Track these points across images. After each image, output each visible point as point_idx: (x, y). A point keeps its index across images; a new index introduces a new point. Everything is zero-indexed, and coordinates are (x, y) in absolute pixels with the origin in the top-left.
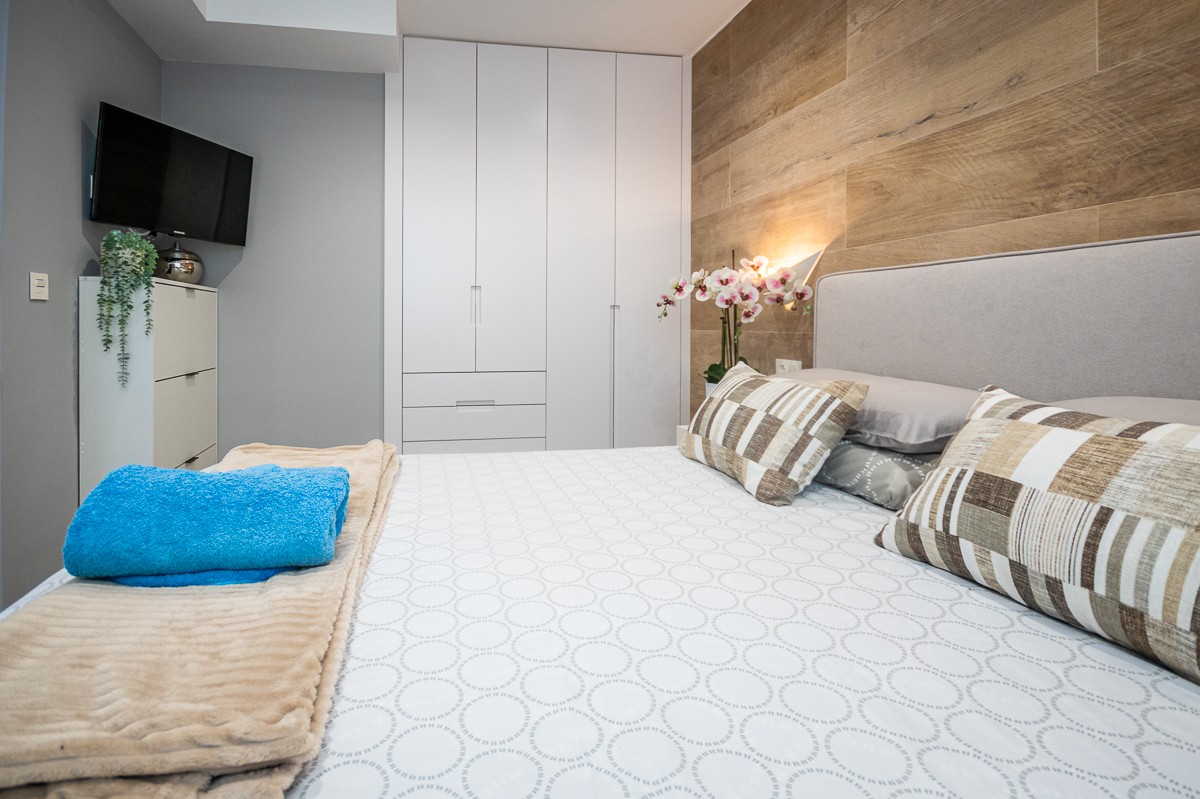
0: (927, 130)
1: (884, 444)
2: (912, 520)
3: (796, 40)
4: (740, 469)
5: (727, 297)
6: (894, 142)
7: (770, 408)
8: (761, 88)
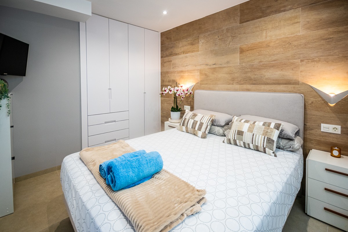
0: (214, 66)
1: (218, 125)
2: (229, 138)
3: (188, 40)
4: (196, 133)
5: (179, 94)
6: (209, 67)
7: (201, 120)
8: (180, 47)
